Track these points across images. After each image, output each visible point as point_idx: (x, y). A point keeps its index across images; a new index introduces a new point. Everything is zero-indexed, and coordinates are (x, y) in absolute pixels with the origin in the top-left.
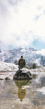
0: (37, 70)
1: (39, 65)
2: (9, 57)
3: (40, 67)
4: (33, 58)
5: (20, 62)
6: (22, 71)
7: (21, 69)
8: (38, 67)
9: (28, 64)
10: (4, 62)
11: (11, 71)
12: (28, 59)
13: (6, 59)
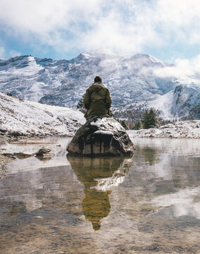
0: (158, 131)
1: (166, 116)
2: (58, 84)
3: (169, 122)
4: (145, 93)
5: (93, 96)
6: (96, 128)
7: (95, 121)
8: (164, 123)
9: (129, 112)
10: (41, 102)
11: (65, 136)
12: (128, 95)
13: (47, 92)
